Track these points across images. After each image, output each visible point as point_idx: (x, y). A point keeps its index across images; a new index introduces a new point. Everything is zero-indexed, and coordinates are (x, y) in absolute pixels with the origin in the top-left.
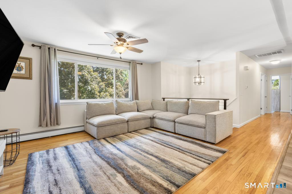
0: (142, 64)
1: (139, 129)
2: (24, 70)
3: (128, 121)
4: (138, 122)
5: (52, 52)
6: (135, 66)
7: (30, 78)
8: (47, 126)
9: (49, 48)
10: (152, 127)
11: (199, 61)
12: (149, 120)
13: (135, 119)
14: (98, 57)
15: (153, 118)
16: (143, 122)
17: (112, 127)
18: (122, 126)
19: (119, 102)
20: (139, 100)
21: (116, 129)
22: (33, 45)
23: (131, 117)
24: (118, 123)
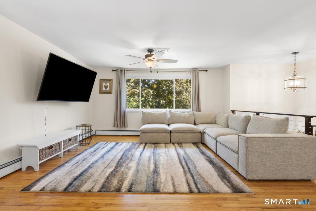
0: (207, 71)
1: (184, 142)
2: (108, 88)
3: (171, 132)
4: (183, 134)
5: (123, 73)
6: (197, 74)
7: (111, 93)
8: (117, 127)
9: (121, 71)
10: (203, 143)
11: (295, 53)
12: (199, 135)
13: (180, 130)
14: (157, 71)
15: (203, 133)
16: (190, 135)
17: (153, 135)
18: (163, 135)
19: (173, 113)
20: (201, 112)
21: (158, 137)
22: (113, 71)
23: (175, 128)
24: (160, 131)
